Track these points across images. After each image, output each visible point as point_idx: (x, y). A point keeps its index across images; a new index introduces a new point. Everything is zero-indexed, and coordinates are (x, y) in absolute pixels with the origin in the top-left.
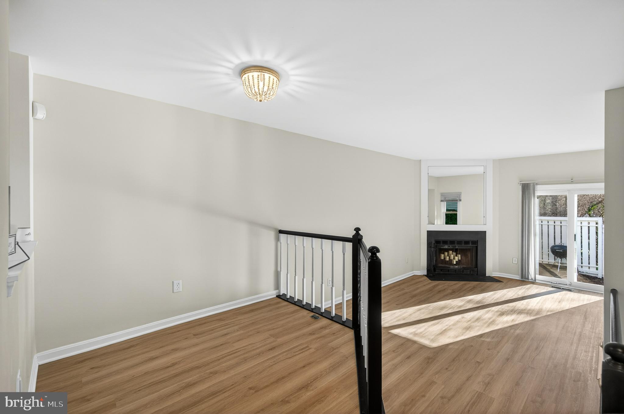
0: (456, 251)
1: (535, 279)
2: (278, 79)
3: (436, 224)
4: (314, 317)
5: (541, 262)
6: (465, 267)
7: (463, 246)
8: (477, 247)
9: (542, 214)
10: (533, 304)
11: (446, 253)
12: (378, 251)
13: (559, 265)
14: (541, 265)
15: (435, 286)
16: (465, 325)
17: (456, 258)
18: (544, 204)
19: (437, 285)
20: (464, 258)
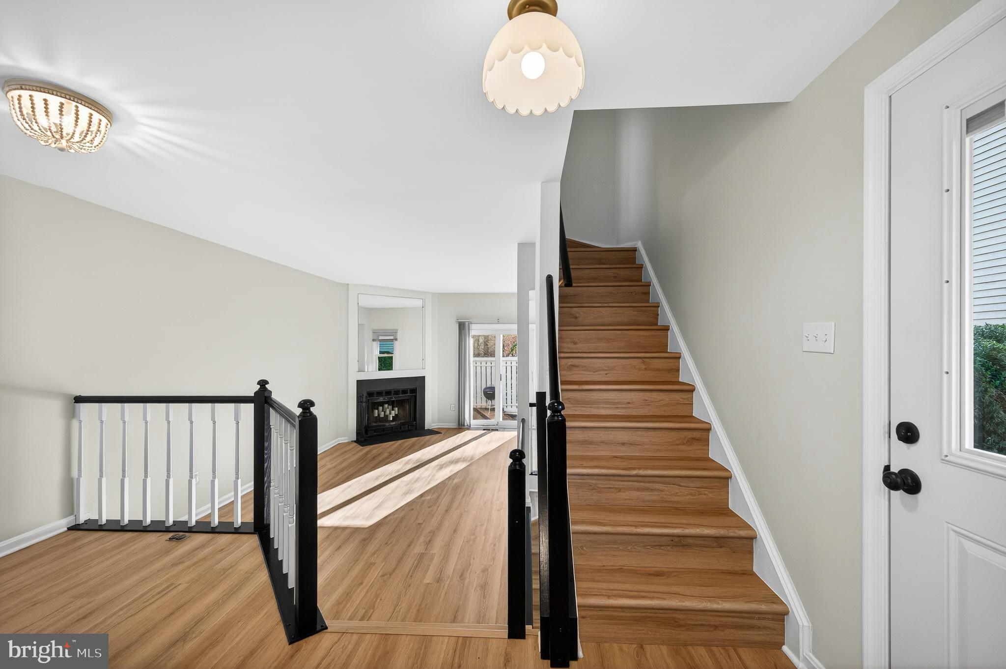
0: (393, 404)
1: (470, 425)
2: (108, 120)
3: (366, 371)
4: (174, 538)
5: (475, 407)
6: (403, 422)
7: (401, 396)
8: (415, 397)
9: (477, 355)
10: (468, 450)
11: (381, 408)
12: (312, 404)
13: (490, 407)
14: (475, 410)
15: (367, 454)
16: (405, 489)
17: (392, 413)
18: (478, 344)
19: (371, 451)
20: (401, 411)
